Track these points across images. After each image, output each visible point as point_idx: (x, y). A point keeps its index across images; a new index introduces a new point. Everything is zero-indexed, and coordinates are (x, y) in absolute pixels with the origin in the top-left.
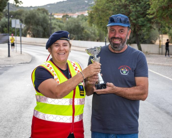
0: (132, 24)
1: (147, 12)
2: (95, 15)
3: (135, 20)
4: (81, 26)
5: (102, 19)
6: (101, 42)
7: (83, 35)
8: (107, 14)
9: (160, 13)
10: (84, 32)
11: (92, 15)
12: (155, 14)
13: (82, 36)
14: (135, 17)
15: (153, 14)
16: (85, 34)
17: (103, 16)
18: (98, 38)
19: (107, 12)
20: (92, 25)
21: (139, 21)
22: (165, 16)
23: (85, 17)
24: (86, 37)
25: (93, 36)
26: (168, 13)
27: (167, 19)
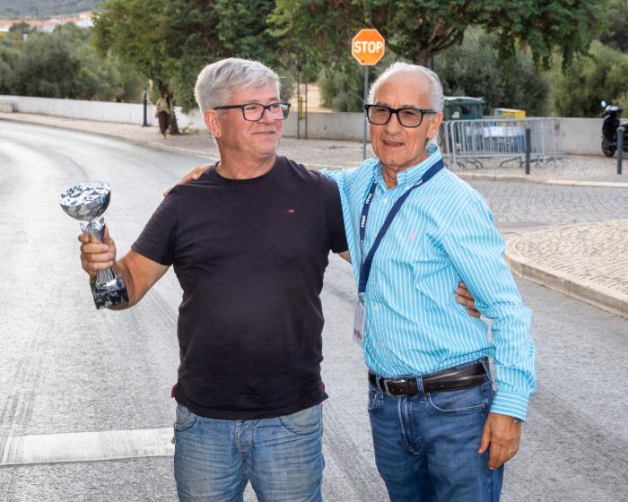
1: (268, 21)
2: (116, 25)
3: (232, 40)
4: (71, 56)
5: (136, 38)
6: (129, 102)
7: (78, 83)
8: (152, 23)
9: (303, 23)
11: (107, 26)
12: (291, 25)
13: (74, 85)
14: (231, 34)
15: (285, 24)
16: (82, 80)
17: (140, 28)
18: (120, 91)
19: (150, 18)
20: (105, 55)
21: (243, 44)
22: (317, 31)
23: (79, 30)
24: (85, 88)
25: (107, 85)
26: (325, 23)
27: (322, 40)
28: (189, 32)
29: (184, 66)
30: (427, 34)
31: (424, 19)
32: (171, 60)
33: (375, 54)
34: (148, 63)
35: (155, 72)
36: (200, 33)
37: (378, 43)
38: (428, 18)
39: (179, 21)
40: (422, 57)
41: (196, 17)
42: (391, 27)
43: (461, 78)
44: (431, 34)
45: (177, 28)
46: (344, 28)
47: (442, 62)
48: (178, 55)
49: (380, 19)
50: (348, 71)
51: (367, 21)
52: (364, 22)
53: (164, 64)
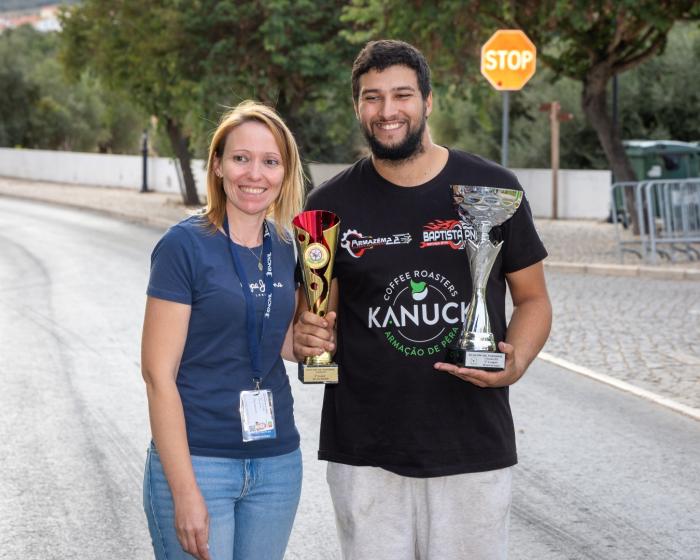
0: (269, 69)
1: (343, 18)
2: (97, 27)
3: (284, 51)
4: (26, 78)
5: (129, 49)
6: (120, 153)
7: (36, 122)
8: (154, 23)
9: (401, 22)
10: (40, 110)
11: (83, 28)
12: (381, 24)
13: (30, 127)
14: (283, 39)
15: (371, 23)
16: (43, 117)
17: (136, 31)
18: (105, 135)
19: (153, 16)
20: (78, 77)
21: (304, 57)
22: (424, 33)
23: (39, 37)
24: (49, 130)
25: (83, 125)
26: (436, 20)
27: (433, 48)
28: (215, 39)
29: (207, 92)
30: (606, 36)
31: (602, 13)
32: (185, 83)
33: (520, 72)
34: (149, 90)
35: (160, 104)
36: (233, 40)
37: (525, 53)
38: (608, 12)
39: (198, 20)
40: (597, 76)
41: (226, 13)
42: (547, 27)
43: (663, 111)
44: (613, 37)
45: (195, 31)
46: (470, 29)
47: (632, 83)
48: (196, 75)
49: (528, 12)
50: (477, 99)
51: (508, 16)
52: (501, 19)
53: (175, 91)
